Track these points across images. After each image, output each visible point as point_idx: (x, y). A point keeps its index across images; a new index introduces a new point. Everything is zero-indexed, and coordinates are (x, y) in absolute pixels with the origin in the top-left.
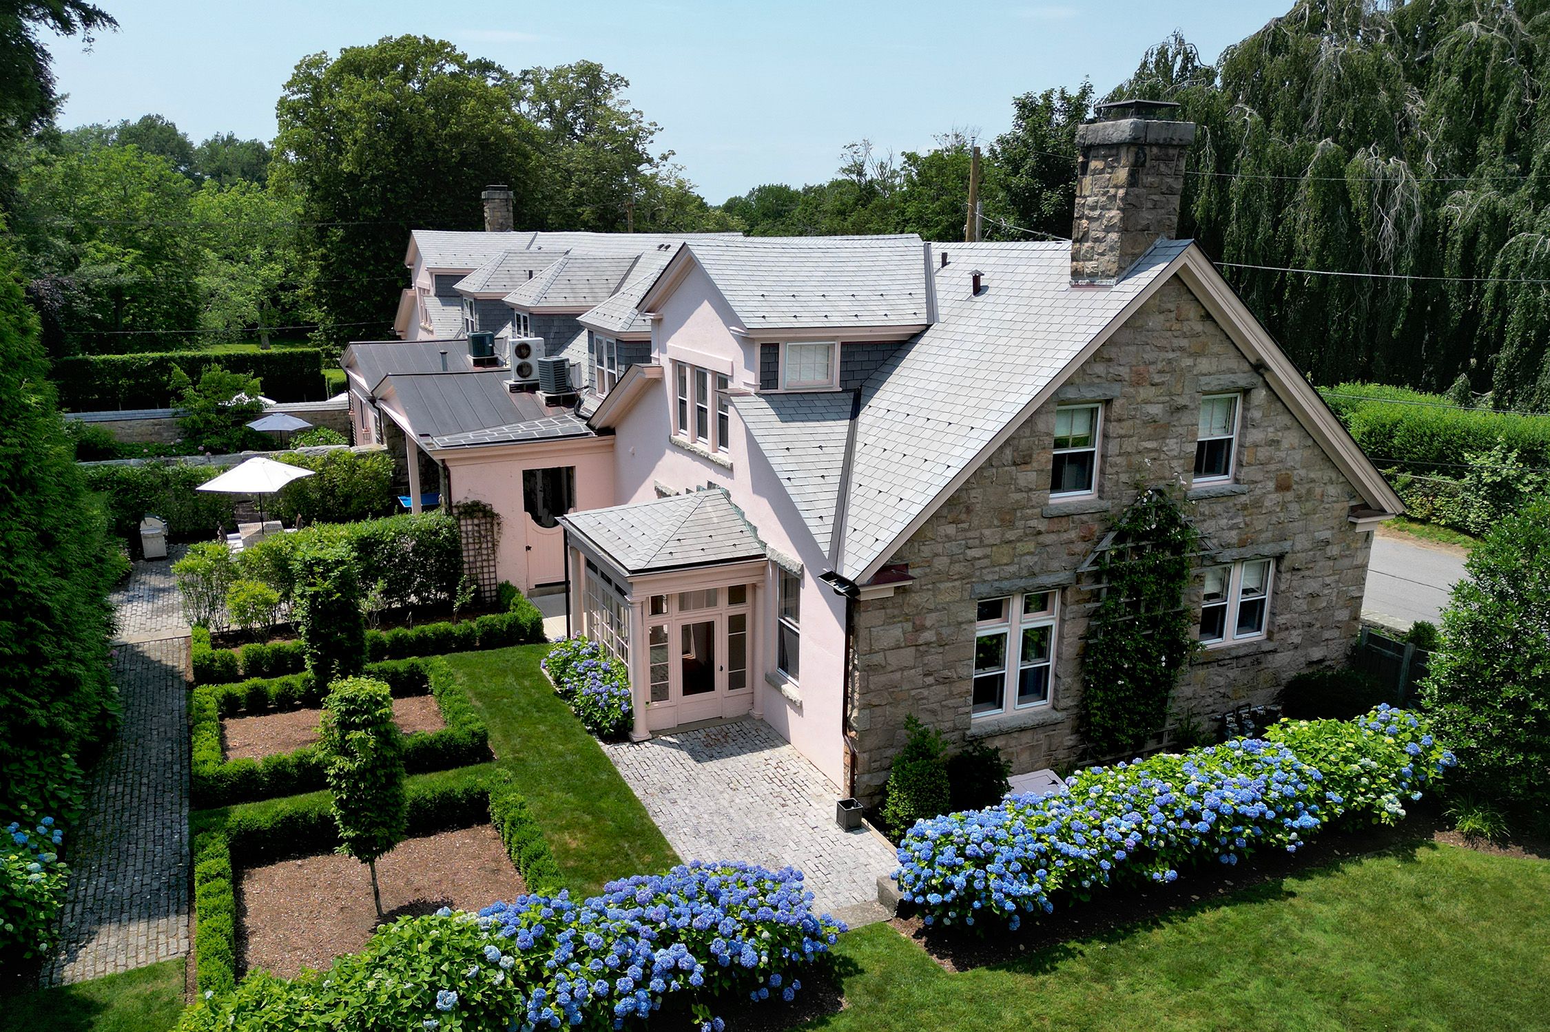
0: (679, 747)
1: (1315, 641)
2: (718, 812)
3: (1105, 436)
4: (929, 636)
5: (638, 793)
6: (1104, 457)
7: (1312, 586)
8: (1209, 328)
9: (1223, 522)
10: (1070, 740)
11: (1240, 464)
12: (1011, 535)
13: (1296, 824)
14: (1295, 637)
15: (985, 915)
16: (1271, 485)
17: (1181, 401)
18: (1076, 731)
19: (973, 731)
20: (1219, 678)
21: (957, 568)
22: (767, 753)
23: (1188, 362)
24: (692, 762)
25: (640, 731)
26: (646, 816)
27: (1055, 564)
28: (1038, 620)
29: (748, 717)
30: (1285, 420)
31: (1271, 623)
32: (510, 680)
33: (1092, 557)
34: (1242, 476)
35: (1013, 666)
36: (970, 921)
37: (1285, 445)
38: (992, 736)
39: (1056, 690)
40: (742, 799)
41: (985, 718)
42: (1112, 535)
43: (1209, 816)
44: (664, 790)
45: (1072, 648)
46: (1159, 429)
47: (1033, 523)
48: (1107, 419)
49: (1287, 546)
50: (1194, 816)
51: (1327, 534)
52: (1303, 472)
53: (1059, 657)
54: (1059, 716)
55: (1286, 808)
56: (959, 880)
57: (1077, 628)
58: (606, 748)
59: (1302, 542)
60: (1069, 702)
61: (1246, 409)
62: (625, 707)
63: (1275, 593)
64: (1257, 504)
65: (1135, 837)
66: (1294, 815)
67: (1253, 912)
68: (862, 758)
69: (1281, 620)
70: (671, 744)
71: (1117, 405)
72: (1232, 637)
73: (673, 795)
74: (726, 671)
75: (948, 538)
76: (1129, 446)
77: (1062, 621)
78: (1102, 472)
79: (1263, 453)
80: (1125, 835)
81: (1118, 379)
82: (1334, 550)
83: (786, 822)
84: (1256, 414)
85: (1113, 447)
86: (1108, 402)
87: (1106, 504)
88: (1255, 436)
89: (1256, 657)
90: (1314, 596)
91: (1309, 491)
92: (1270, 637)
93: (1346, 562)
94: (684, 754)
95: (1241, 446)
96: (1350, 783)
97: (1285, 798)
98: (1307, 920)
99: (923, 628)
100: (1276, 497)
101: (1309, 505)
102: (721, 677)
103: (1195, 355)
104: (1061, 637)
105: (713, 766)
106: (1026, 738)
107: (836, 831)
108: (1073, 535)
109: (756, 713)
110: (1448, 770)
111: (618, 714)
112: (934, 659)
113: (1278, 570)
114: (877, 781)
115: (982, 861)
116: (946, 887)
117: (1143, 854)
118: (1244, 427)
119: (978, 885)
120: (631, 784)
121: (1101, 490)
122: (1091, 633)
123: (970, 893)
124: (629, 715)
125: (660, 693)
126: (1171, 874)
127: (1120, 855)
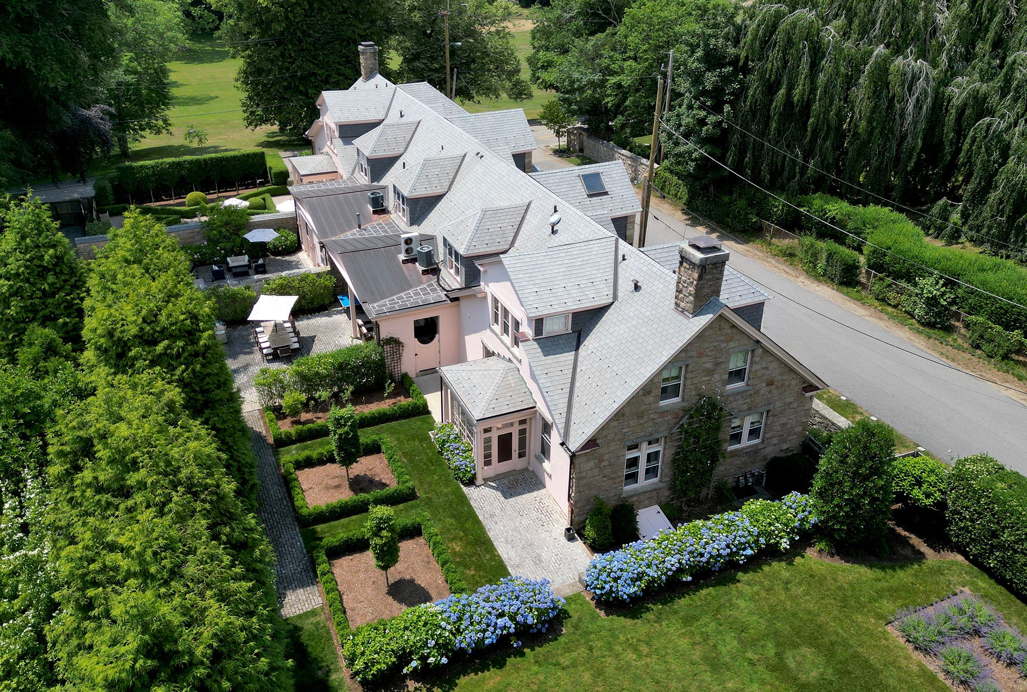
0: (496, 489)
1: (785, 441)
2: (515, 529)
3: (685, 378)
4: (604, 463)
5: (481, 518)
6: (684, 385)
7: (783, 420)
8: (735, 330)
9: (740, 402)
10: (667, 493)
11: (749, 378)
12: (641, 422)
13: (744, 553)
14: (775, 441)
15: (616, 598)
16: (764, 385)
17: (720, 360)
18: (669, 489)
19: (624, 495)
20: (738, 462)
21: (618, 437)
22: (535, 493)
23: (724, 345)
24: (503, 498)
25: (479, 481)
26: (485, 533)
27: (662, 429)
28: (654, 448)
29: (526, 469)
30: (772, 359)
31: (764, 436)
32: (417, 443)
33: (678, 426)
34: (750, 383)
35: (643, 465)
36: (611, 599)
37: (771, 368)
38: (632, 496)
39: (661, 474)
40: (525, 522)
41: (630, 488)
42: (687, 417)
43: (707, 556)
44: (492, 516)
45: (669, 458)
46: (711, 372)
47: (652, 416)
48: (686, 371)
49: (771, 407)
50: (702, 555)
51: (791, 400)
52: (779, 378)
53: (663, 461)
54: (662, 485)
55: (742, 546)
56: (607, 587)
57: (670, 452)
58: (465, 489)
59: (778, 404)
60: (667, 479)
61: (752, 357)
62: (473, 472)
63: (766, 424)
64: (757, 393)
65: (677, 565)
66: (744, 549)
67: (722, 589)
68: (576, 511)
69: (768, 435)
70: (493, 487)
71: (690, 367)
72: (745, 442)
73: (496, 519)
74: (517, 451)
75: (614, 427)
76: (695, 381)
77: (665, 449)
78: (684, 391)
79: (759, 374)
80: (672, 565)
81: (691, 357)
82: (795, 405)
83: (543, 536)
84: (757, 359)
85: (689, 382)
86: (687, 366)
87: (685, 404)
88: (756, 367)
89: (755, 451)
90: (784, 425)
91: (782, 385)
92: (763, 442)
93: (801, 409)
94: (499, 493)
95: (750, 371)
96: (769, 535)
97: (741, 543)
98: (741, 594)
99: (603, 461)
100: (767, 389)
101: (783, 389)
102: (515, 454)
103: (727, 341)
104: (664, 455)
105: (512, 500)
106: (647, 495)
107: (564, 540)
108: (670, 417)
109: (531, 469)
110: (815, 525)
111: (470, 475)
112: (608, 471)
113: (767, 416)
114: (582, 519)
115: (616, 580)
116: (603, 588)
117: (680, 570)
118: (751, 363)
119: (614, 589)
120: (478, 512)
121: (683, 397)
122: (677, 454)
123: (611, 591)
124: (475, 474)
125: (488, 463)
126: (690, 578)
127: (670, 573)
